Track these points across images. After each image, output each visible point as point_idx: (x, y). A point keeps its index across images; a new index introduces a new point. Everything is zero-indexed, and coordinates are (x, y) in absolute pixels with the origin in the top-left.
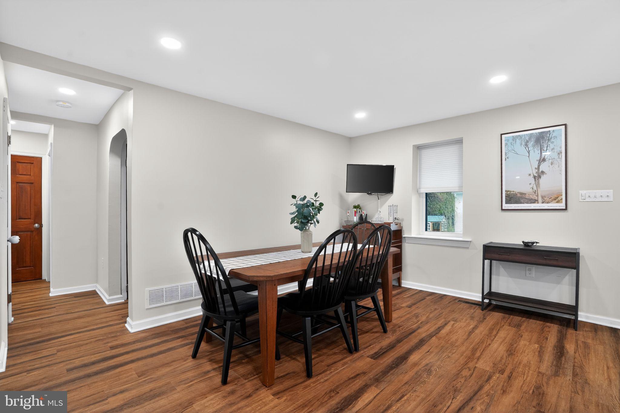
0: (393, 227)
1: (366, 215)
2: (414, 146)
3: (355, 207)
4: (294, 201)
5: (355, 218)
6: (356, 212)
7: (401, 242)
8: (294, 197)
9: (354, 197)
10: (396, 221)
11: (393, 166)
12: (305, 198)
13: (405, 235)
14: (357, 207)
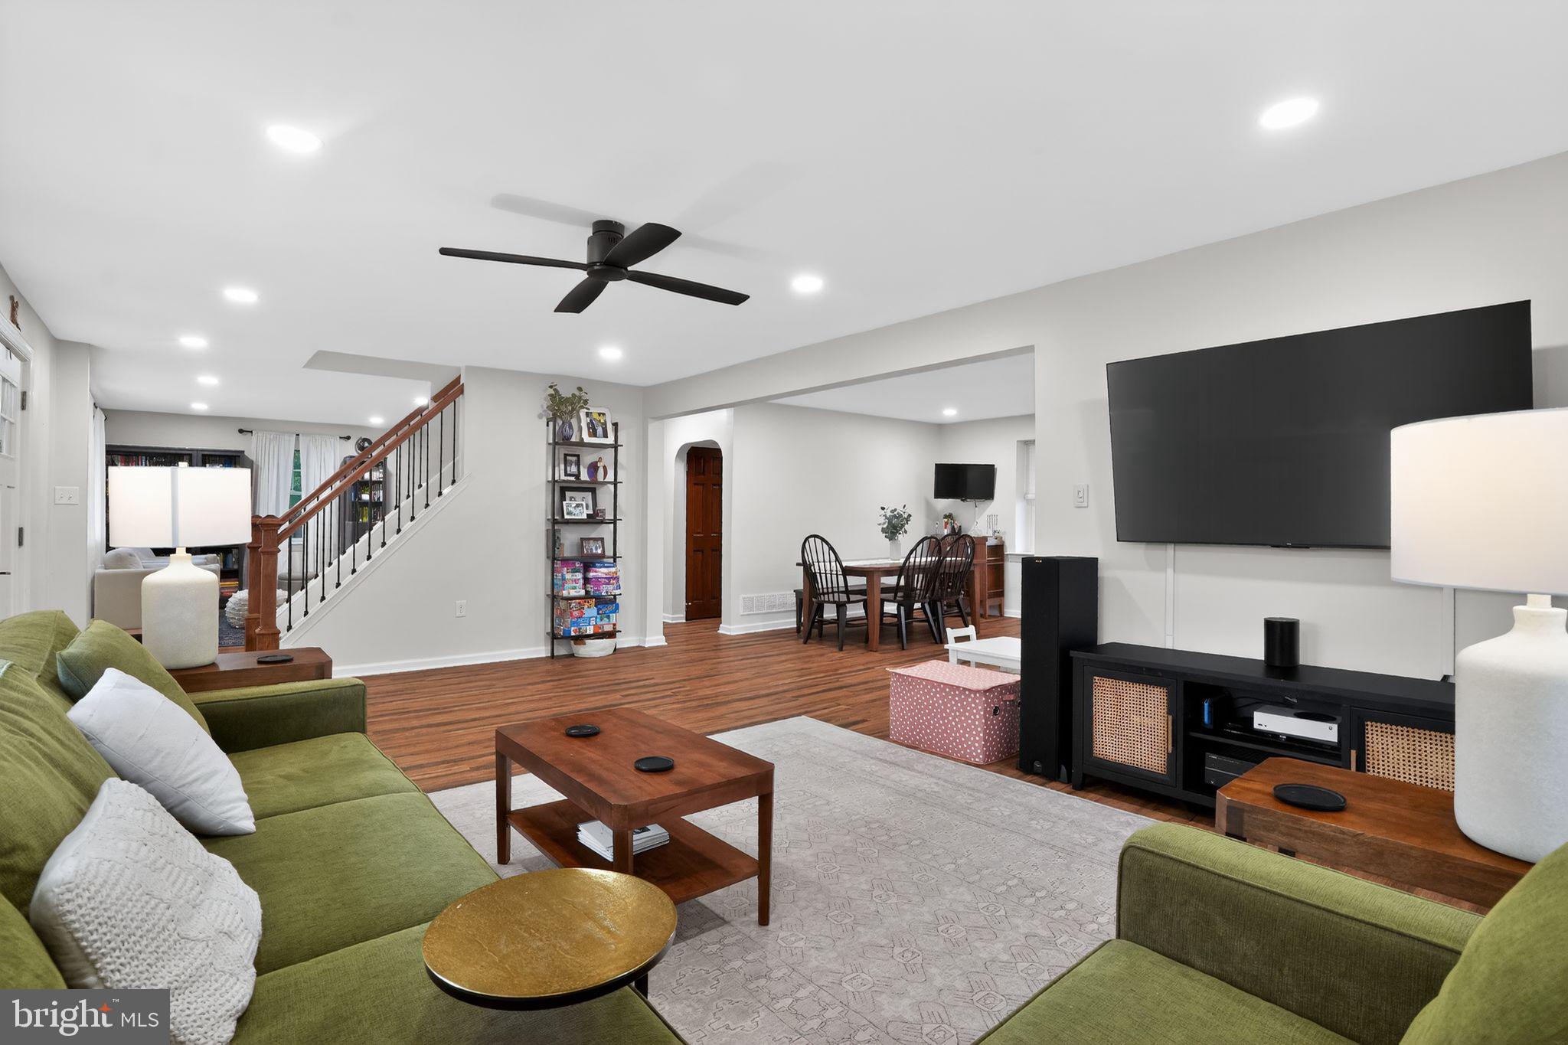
0: (991, 542)
1: (960, 527)
2: (1017, 441)
3: (946, 517)
4: (883, 512)
5: (946, 530)
6: (946, 523)
7: (1002, 560)
8: (883, 508)
9: (945, 504)
10: (996, 534)
11: (994, 465)
12: (896, 510)
13: (1008, 551)
14: (949, 516)
